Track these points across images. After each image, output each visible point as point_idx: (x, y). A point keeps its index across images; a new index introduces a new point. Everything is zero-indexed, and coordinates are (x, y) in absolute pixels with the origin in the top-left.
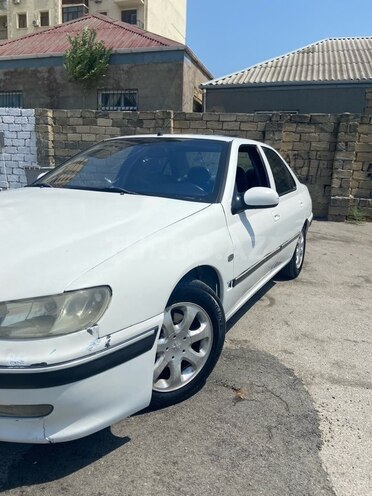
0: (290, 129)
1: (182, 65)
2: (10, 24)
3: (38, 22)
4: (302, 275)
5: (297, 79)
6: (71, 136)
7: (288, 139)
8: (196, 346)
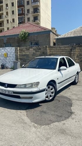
0: (78, 48)
1: (50, 34)
2: (4, 23)
3: (12, 22)
4: (78, 84)
5: (80, 35)
6: (23, 53)
7: (78, 51)
8: (52, 93)
